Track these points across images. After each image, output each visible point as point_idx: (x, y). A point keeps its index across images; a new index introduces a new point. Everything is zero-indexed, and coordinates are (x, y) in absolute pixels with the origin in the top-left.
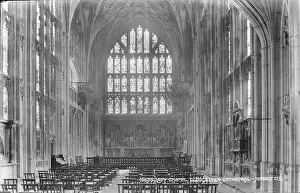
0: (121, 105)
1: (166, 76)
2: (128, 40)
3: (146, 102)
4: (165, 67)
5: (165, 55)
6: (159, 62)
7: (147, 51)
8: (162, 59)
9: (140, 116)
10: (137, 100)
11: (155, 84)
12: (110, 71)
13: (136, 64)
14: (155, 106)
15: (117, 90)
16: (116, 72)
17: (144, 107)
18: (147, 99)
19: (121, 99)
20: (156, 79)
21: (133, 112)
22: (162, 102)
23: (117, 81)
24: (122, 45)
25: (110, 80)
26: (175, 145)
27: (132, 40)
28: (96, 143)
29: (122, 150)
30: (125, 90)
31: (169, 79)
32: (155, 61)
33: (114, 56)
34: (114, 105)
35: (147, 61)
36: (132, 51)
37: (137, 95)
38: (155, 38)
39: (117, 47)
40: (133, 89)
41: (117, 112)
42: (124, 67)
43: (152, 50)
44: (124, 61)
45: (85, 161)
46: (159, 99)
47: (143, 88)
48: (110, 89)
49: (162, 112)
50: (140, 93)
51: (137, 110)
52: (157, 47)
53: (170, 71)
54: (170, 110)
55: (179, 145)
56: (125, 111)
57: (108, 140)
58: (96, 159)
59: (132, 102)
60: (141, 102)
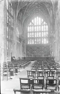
0: (32, 41)
1: (46, 31)
2: (34, 21)
3: (40, 40)
4: (46, 29)
5: (46, 25)
6: (44, 27)
7: (40, 24)
10: (37, 40)
12: (28, 31)
13: (36, 28)
14: (43, 41)
15: (31, 37)
16: (30, 31)
17: (39, 42)
18: (40, 39)
19: (32, 39)
20: (43, 33)
21: (36, 43)
22: (45, 40)
23: (31, 34)
24: (32, 23)
25: (28, 34)
26: (49, 53)
28: (24, 53)
29: (32, 55)
30: (33, 37)
31: (47, 33)
32: (42, 27)
33: (30, 26)
34: (30, 41)
35: (40, 27)
36: (35, 24)
37: (37, 38)
38: (42, 20)
39: (31, 24)
40: (35, 36)
41: (31, 43)
42: (33, 30)
43: (42, 24)
44: (33, 27)
45: (21, 58)
47: (39, 35)
48: (29, 36)
49: (45, 43)
52: (43, 22)
53: (47, 30)
54: (47, 42)
56: (33, 43)
57: (28, 52)
58: (24, 58)
59: (35, 40)
60: (38, 40)
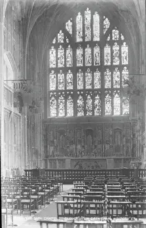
0: (65, 106)
1: (121, 67)
2: (74, 27)
3: (97, 102)
4: (120, 57)
5: (120, 43)
6: (112, 52)
7: (97, 39)
8: (116, 48)
9: (89, 119)
10: (85, 99)
11: (108, 78)
12: (52, 66)
13: (83, 55)
14: (108, 107)
15: (61, 87)
16: (60, 66)
17: (94, 107)
18: (97, 97)
19: (66, 98)
20: (108, 73)
21: (80, 114)
22: (117, 100)
23: (61, 76)
24: (66, 33)
25: (52, 76)
26: (133, 154)
27: (79, 26)
28: (36, 153)
29: (68, 161)
30: (70, 87)
31: (125, 72)
32: (107, 50)
33: (57, 46)
34: (58, 106)
35: (97, 50)
36: (79, 40)
37: (85, 93)
38: (107, 22)
39: (60, 36)
40: (80, 87)
41: (61, 114)
42: (69, 59)
43: (103, 37)
44: (69, 52)
45: (23, 174)
46: (112, 97)
47: (92, 84)
48: (52, 87)
49: (117, 113)
50: (89, 90)
51: (85, 112)
52: (110, 32)
53: (125, 62)
54: (126, 110)
55: (138, 154)
56: (70, 113)
57: (51, 149)
58: (35, 172)
59: (80, 102)
60: (90, 102)
